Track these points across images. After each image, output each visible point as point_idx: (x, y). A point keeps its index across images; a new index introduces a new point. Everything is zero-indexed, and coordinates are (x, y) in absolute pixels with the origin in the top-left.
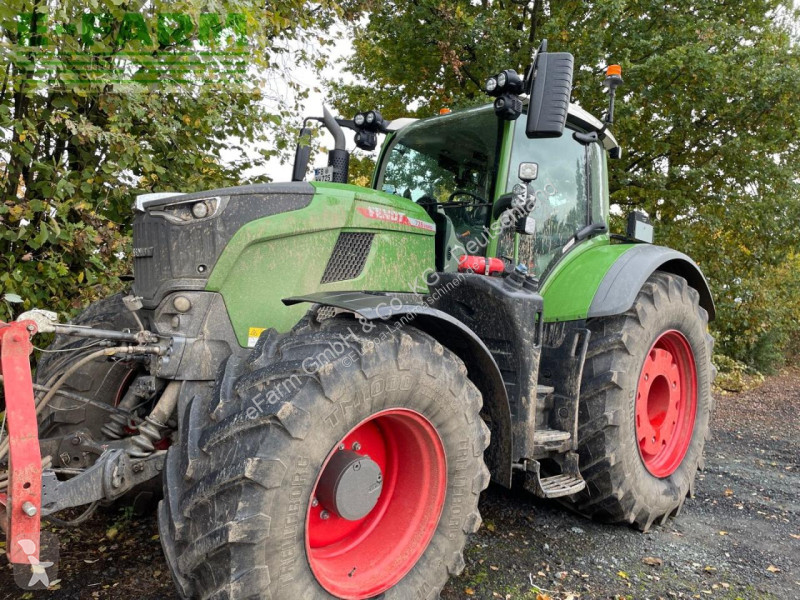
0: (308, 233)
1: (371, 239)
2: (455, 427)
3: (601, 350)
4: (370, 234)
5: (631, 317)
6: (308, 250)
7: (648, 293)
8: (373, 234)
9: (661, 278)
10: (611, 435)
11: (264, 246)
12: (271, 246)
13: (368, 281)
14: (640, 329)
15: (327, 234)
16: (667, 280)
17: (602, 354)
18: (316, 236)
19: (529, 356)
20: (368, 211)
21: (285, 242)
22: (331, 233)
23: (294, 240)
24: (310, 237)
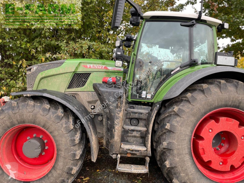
0: (60, 74)
1: (90, 75)
2: (57, 134)
3: (167, 115)
4: (89, 73)
5: (186, 100)
6: (61, 79)
7: (201, 89)
8: (90, 73)
9: (217, 82)
10: (169, 153)
11: (47, 78)
12: (49, 78)
13: (87, 88)
14: (190, 106)
15: (68, 74)
16: (220, 83)
17: (168, 116)
18: (63, 75)
19: (114, 113)
20: (87, 66)
21: (53, 77)
22: (69, 74)
23: (56, 76)
24: (62, 75)
